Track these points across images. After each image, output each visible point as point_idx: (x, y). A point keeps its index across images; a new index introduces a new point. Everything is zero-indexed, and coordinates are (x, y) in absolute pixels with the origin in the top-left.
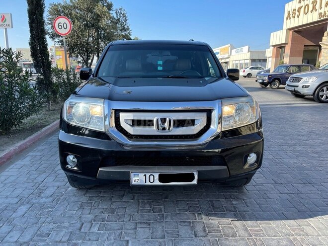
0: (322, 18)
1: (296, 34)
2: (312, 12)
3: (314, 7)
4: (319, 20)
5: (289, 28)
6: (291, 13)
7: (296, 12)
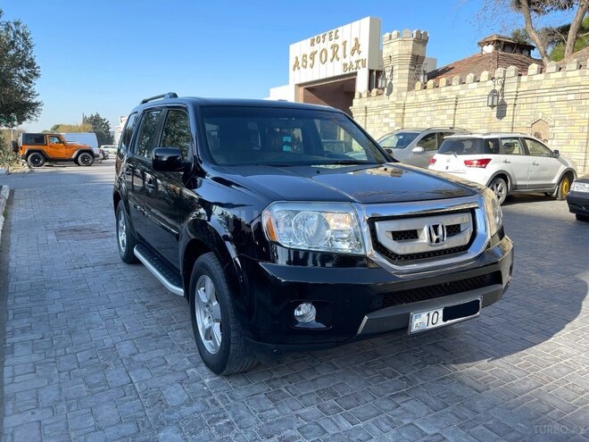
0: (348, 72)
1: (309, 93)
2: (332, 61)
3: (335, 54)
4: (343, 73)
5: (298, 83)
6: (300, 60)
7: (308, 59)
